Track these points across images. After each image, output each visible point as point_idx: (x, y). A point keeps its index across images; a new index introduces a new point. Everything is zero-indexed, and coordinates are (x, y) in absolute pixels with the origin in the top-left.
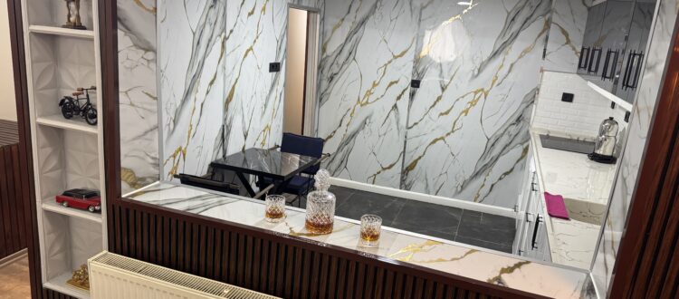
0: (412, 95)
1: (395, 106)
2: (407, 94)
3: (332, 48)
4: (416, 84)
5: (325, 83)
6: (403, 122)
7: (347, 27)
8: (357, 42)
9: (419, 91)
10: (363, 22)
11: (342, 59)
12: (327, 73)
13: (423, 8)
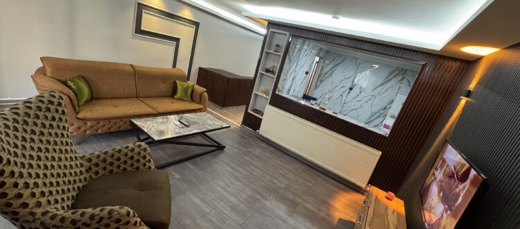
0: (349, 92)
1: (342, 95)
2: (347, 92)
3: (324, 71)
4: (351, 89)
5: (319, 83)
6: (343, 101)
7: (331, 66)
8: (333, 71)
9: (352, 92)
10: (338, 65)
11: (327, 75)
12: (320, 79)
13: (360, 64)
